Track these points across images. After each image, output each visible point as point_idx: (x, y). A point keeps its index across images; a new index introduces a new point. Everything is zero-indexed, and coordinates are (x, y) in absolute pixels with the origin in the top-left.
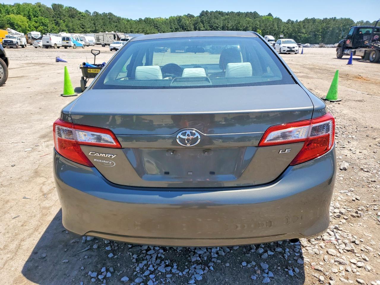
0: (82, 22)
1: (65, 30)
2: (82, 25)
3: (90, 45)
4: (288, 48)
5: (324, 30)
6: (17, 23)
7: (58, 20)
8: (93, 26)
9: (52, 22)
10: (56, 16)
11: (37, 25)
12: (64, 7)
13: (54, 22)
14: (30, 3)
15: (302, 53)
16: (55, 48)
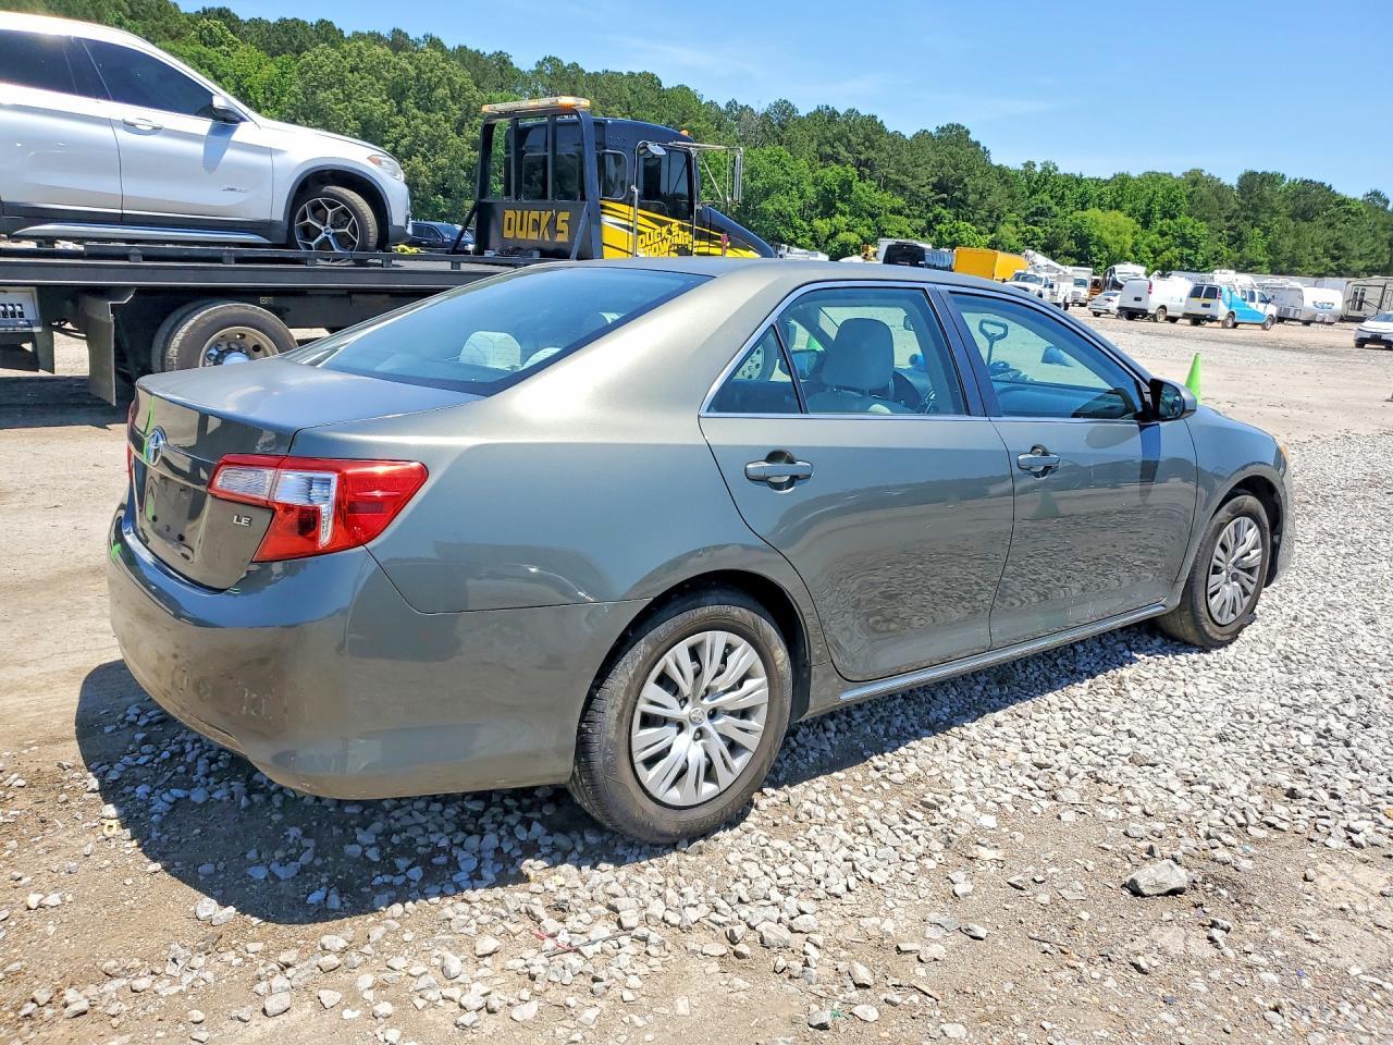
0: (1338, 234)
1: (1261, 264)
2: (1337, 247)
3: (1315, 322)
6: (1100, 238)
7: (1245, 227)
8: (1383, 251)
9: (1220, 234)
10: (1243, 214)
11: (1160, 244)
12: (1287, 181)
13: (1225, 236)
14: (1167, 172)
16: (1156, 321)
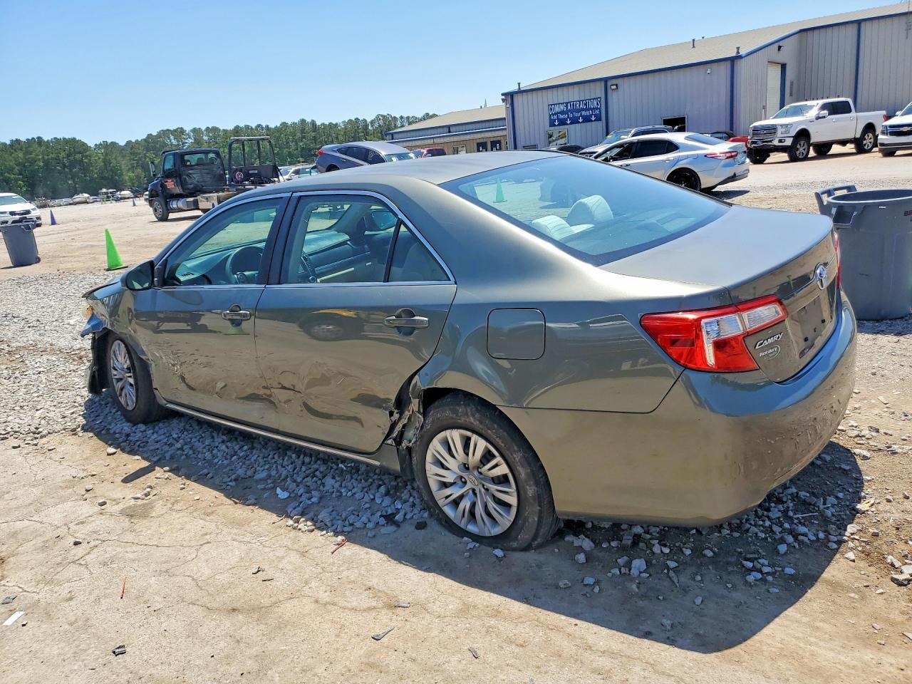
4: (13, 213)
5: (24, 166)
15: (53, 222)
